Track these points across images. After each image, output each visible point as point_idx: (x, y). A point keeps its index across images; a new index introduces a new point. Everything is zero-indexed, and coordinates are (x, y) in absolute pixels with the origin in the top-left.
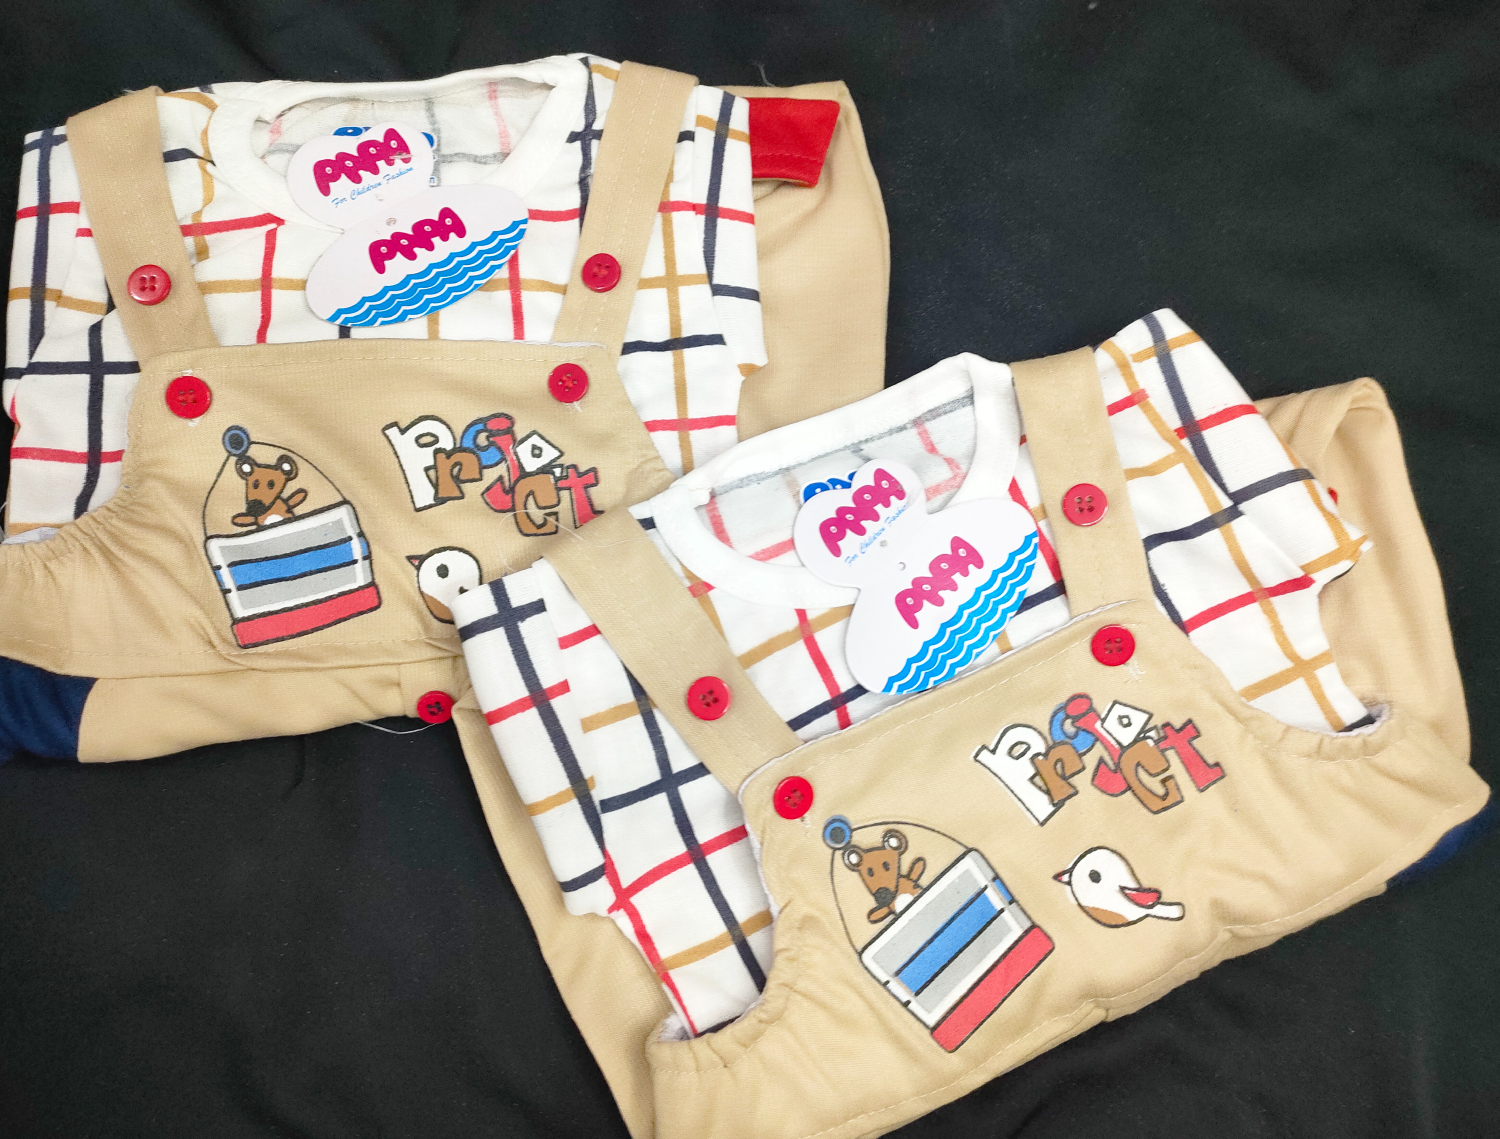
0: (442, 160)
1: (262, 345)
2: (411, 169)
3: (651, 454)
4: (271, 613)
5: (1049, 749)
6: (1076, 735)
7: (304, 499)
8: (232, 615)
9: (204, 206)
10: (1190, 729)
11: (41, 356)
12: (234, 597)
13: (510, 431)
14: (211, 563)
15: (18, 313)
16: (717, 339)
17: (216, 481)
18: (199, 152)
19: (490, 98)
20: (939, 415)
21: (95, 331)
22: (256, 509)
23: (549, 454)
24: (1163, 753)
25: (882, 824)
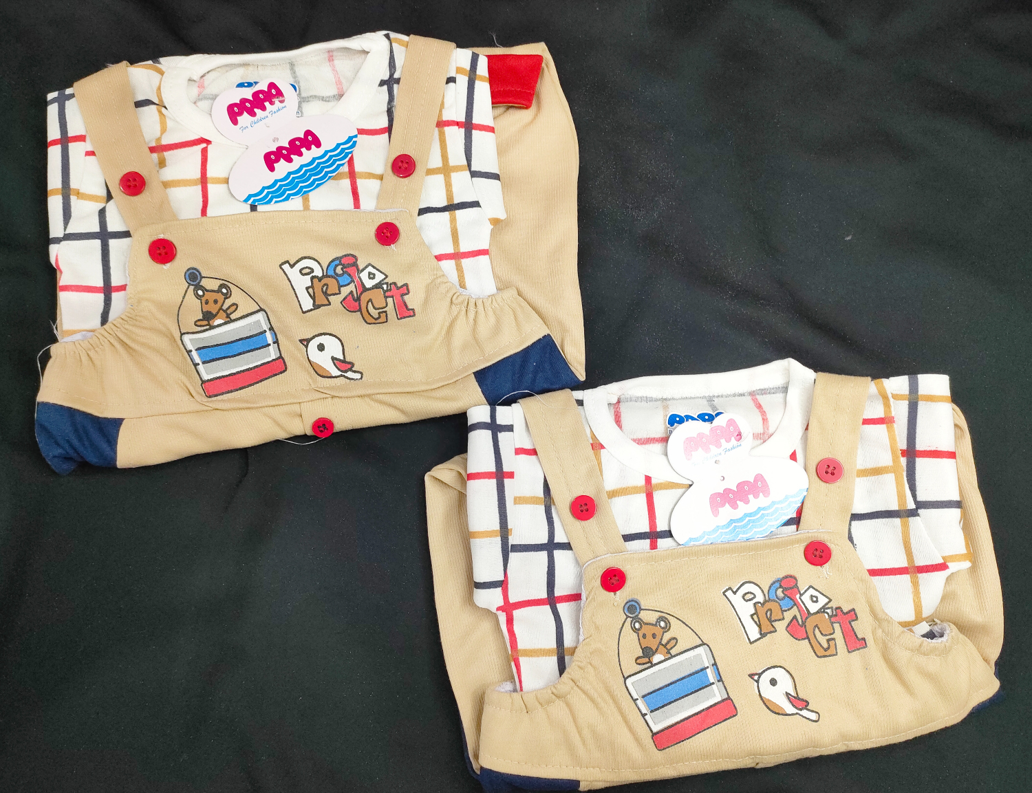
5: (765, 601)
6: (784, 598)
7: (236, 309)
10: (852, 615)
22: (208, 316)
24: (832, 623)
25: (659, 611)
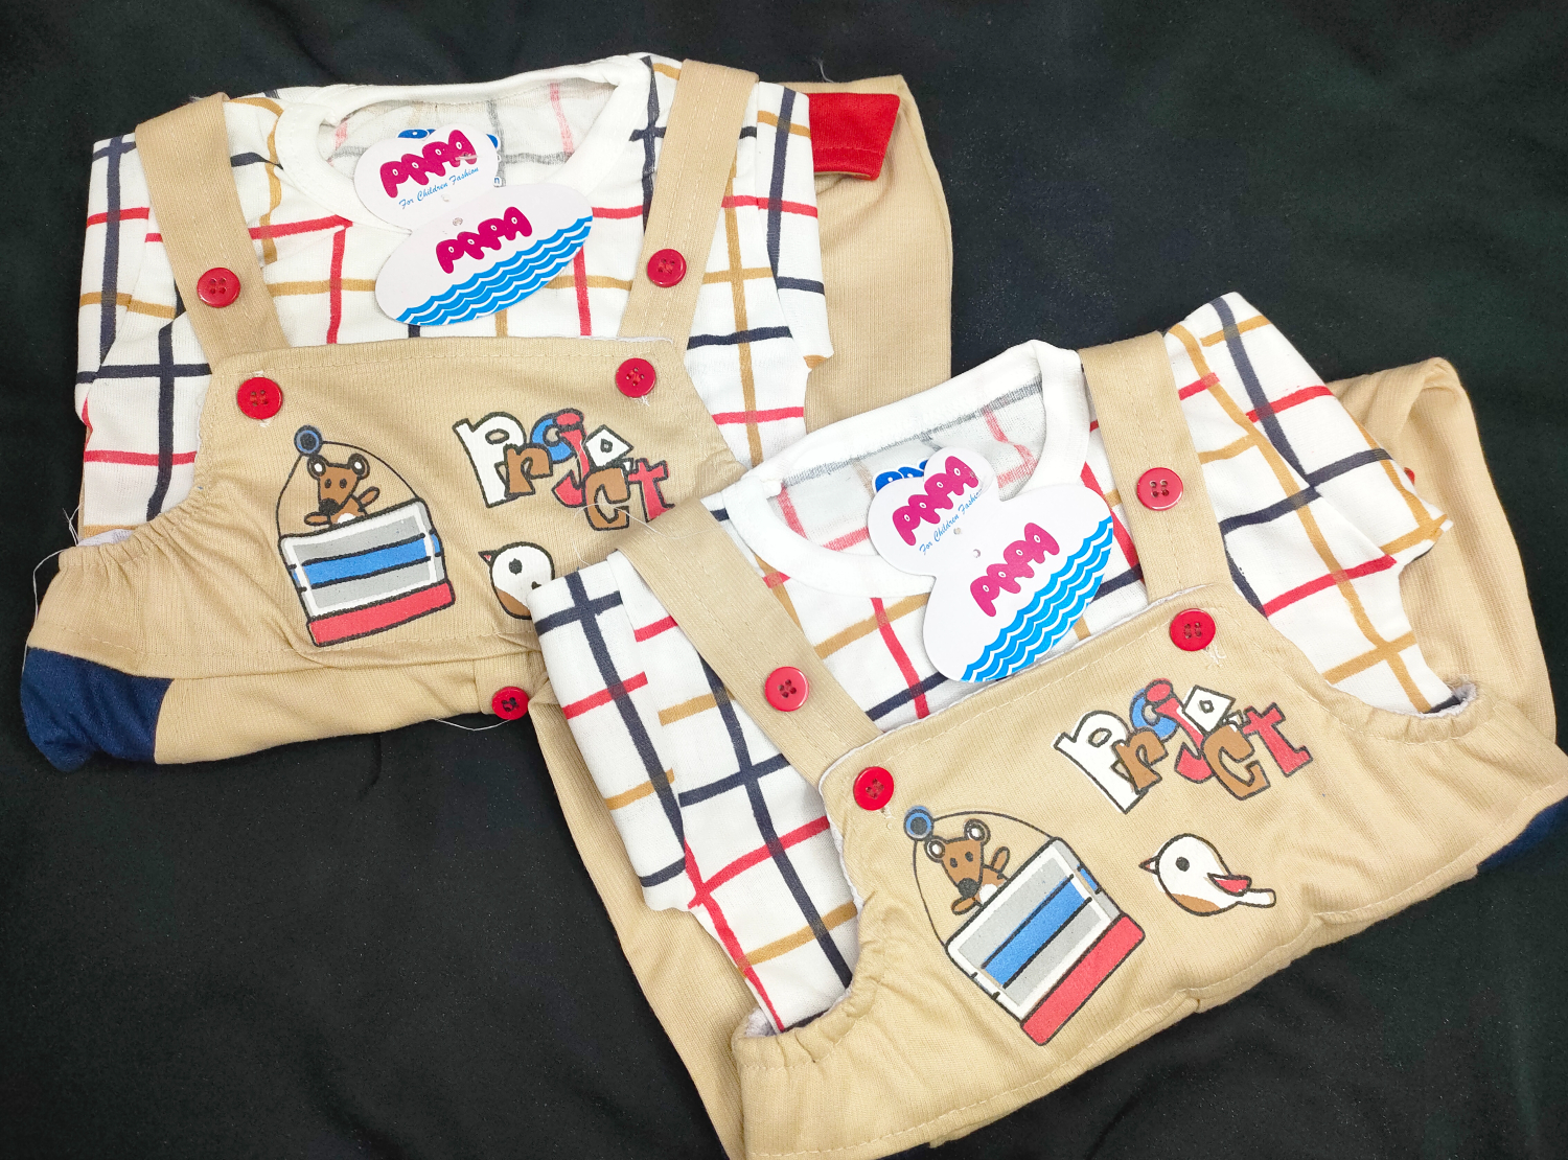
0: (506, 160)
1: (333, 345)
2: (477, 170)
3: (720, 447)
4: (345, 611)
5: (1130, 736)
6: (1158, 720)
7: (377, 497)
8: (307, 614)
9: (271, 210)
10: (1274, 713)
11: (113, 359)
12: (309, 595)
13: (579, 427)
14: (285, 563)
15: (89, 319)
16: (783, 332)
17: (288, 481)
18: (266, 155)
19: (552, 98)
20: (1007, 403)
21: (165, 334)
22: (328, 508)
23: (619, 448)
24: (1246, 737)
25: (962, 814)
